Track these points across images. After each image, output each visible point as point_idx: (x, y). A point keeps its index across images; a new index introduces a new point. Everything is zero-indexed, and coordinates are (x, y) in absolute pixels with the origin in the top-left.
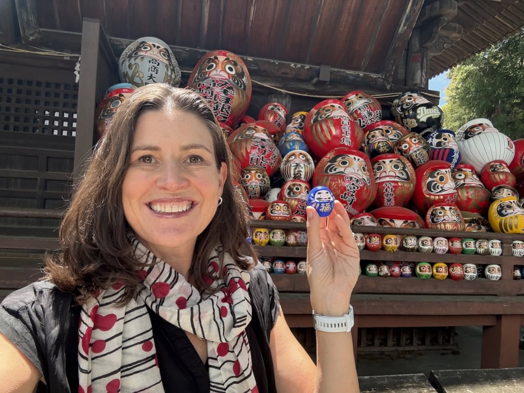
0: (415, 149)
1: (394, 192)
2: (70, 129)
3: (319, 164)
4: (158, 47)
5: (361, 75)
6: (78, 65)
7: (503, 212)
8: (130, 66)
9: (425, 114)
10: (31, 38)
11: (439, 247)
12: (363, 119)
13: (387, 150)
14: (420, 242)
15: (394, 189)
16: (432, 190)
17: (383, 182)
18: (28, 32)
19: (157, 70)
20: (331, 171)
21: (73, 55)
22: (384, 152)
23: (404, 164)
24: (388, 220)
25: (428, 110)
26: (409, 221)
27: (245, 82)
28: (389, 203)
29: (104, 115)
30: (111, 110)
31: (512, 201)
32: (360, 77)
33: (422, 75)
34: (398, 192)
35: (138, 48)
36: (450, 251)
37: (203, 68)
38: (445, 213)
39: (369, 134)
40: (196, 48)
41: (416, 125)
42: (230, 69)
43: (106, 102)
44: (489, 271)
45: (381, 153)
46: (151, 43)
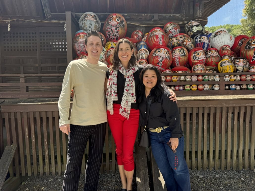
0: (189, 44)
1: (179, 61)
2: (65, 48)
3: (151, 53)
4: (92, 15)
5: (172, 15)
6: (65, 25)
7: (222, 65)
8: (83, 24)
9: (196, 29)
10: (49, 17)
11: (193, 79)
12: (172, 33)
13: (178, 45)
14: (186, 78)
15: (179, 60)
16: (195, 59)
17: (175, 58)
18: (48, 15)
19: (92, 24)
20: (154, 55)
21: (63, 21)
22: (177, 46)
23: (184, 50)
24: (176, 71)
25: (197, 27)
26: (184, 71)
27: (124, 24)
28: (178, 65)
29: (75, 42)
30: (77, 40)
31: (226, 61)
32: (171, 16)
33: (200, 12)
34: (181, 61)
35: (85, 17)
36: (198, 80)
37: (108, 21)
38: (198, 67)
39: (171, 40)
40: (106, 13)
41: (192, 34)
42: (118, 20)
43: (75, 38)
44: (214, 87)
45: (175, 47)
46: (89, 14)
